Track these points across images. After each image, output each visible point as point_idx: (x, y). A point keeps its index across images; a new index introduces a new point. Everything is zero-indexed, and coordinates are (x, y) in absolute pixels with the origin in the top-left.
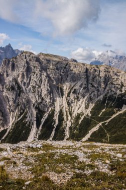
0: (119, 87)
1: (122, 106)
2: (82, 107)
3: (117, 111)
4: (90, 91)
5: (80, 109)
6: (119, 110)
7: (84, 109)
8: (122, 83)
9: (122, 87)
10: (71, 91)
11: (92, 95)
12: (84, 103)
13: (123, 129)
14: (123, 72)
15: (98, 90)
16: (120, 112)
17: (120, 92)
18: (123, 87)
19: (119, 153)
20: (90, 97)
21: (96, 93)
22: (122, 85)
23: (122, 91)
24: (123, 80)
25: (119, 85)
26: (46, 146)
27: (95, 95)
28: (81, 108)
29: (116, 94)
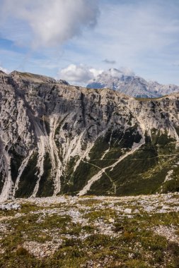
0: (127, 118)
1: (132, 144)
2: (77, 147)
3: (125, 151)
4: (88, 125)
5: (74, 151)
6: (128, 150)
7: (80, 150)
8: (130, 113)
9: (130, 119)
10: (60, 126)
11: (91, 131)
12: (79, 141)
13: (133, 175)
14: (132, 99)
15: (99, 124)
16: (129, 153)
17: (129, 126)
18: (133, 119)
19: (128, 207)
20: (88, 133)
21: (96, 128)
22: (131, 116)
23: (130, 124)
24: (132, 109)
25: (127, 115)
26: (26, 206)
27: (94, 130)
28: (76, 149)
29: (123, 128)
